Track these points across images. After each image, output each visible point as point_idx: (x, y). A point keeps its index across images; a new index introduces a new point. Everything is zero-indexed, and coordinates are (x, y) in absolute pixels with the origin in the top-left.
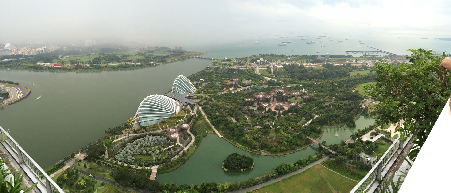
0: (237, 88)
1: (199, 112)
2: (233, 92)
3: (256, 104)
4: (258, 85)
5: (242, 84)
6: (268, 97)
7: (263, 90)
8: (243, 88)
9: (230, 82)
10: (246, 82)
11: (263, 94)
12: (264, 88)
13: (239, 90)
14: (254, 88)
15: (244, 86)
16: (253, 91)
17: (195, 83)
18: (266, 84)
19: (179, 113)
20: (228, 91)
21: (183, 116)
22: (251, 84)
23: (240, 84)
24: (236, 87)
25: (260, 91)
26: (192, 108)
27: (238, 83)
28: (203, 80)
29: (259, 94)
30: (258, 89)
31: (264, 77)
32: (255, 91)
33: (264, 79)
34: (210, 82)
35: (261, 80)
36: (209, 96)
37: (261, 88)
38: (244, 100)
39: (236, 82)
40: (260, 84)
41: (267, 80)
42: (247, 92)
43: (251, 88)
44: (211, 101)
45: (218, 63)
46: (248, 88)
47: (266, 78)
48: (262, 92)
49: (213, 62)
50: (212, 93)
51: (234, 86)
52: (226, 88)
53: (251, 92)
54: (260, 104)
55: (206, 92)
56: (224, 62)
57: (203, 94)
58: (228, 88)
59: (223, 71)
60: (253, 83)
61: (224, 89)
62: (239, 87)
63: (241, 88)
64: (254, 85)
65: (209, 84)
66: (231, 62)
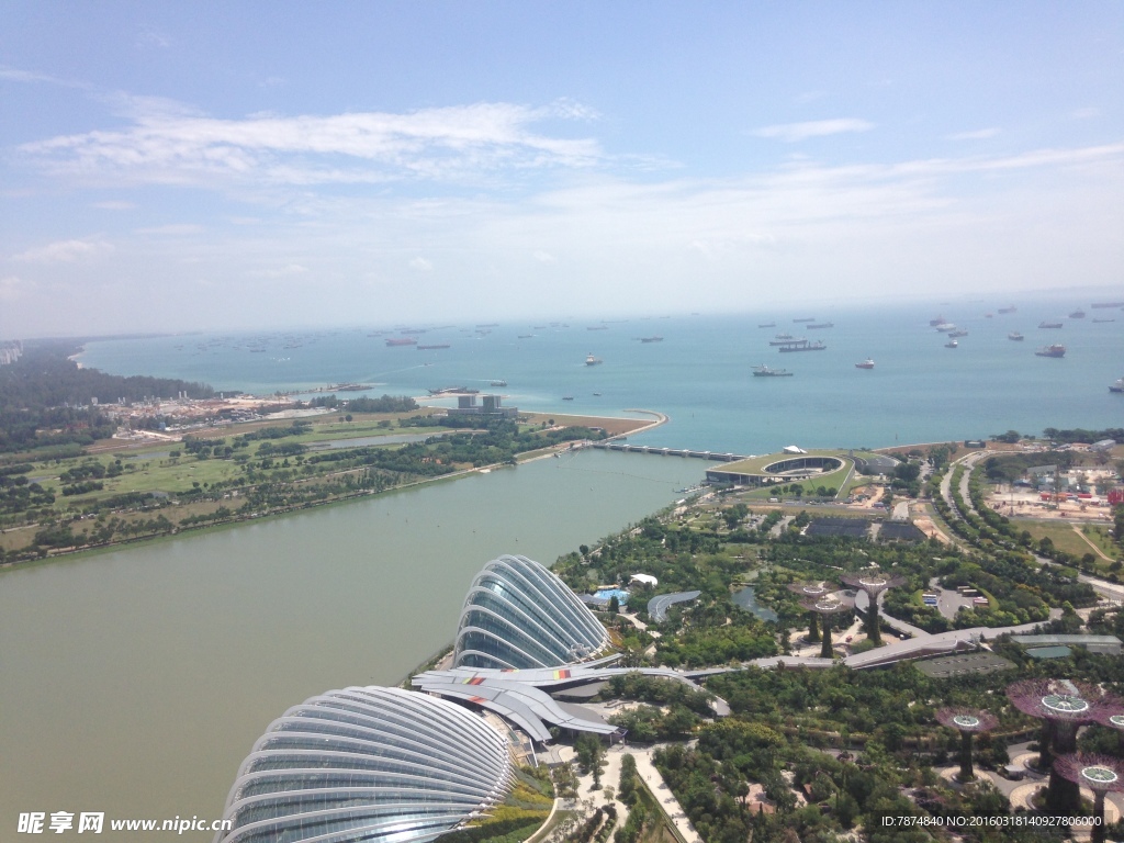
0: (884, 637)
1: (632, 790)
2: (853, 661)
3: (1021, 759)
4: (1037, 632)
5: (922, 612)
8: (922, 640)
9: (833, 600)
10: (950, 603)
11: (1077, 692)
12: (1080, 655)
13: (893, 647)
14: (1004, 646)
15: (936, 626)
16: (1003, 664)
17: (597, 595)
18: (1097, 625)
19: (509, 798)
20: (817, 649)
21: (533, 814)
22: (982, 618)
23: (906, 615)
24: (874, 628)
25: (1054, 671)
26: (590, 762)
27: (885, 605)
28: (654, 581)
29: (1046, 693)
30: (1033, 652)
31: (1083, 579)
32: (1015, 666)
33: (1088, 597)
34: (699, 592)
35: (1061, 597)
36: (697, 679)
37: (1066, 652)
38: (936, 723)
39: (873, 598)
40: (1057, 628)
41: (1106, 601)
42: (957, 667)
43: (985, 646)
44: (710, 713)
45: (744, 480)
46: (961, 645)
47: (1099, 585)
48: (1067, 683)
49: (709, 470)
50: (709, 662)
51: (859, 623)
52: (807, 633)
53: (987, 672)
54: (1057, 768)
55: (675, 657)
56: (784, 474)
57: (657, 666)
58: (822, 633)
59: (782, 527)
60: (1002, 614)
61: (795, 636)
62: (896, 633)
63: (908, 636)
64: (1007, 630)
65: (690, 603)
66: (833, 471)
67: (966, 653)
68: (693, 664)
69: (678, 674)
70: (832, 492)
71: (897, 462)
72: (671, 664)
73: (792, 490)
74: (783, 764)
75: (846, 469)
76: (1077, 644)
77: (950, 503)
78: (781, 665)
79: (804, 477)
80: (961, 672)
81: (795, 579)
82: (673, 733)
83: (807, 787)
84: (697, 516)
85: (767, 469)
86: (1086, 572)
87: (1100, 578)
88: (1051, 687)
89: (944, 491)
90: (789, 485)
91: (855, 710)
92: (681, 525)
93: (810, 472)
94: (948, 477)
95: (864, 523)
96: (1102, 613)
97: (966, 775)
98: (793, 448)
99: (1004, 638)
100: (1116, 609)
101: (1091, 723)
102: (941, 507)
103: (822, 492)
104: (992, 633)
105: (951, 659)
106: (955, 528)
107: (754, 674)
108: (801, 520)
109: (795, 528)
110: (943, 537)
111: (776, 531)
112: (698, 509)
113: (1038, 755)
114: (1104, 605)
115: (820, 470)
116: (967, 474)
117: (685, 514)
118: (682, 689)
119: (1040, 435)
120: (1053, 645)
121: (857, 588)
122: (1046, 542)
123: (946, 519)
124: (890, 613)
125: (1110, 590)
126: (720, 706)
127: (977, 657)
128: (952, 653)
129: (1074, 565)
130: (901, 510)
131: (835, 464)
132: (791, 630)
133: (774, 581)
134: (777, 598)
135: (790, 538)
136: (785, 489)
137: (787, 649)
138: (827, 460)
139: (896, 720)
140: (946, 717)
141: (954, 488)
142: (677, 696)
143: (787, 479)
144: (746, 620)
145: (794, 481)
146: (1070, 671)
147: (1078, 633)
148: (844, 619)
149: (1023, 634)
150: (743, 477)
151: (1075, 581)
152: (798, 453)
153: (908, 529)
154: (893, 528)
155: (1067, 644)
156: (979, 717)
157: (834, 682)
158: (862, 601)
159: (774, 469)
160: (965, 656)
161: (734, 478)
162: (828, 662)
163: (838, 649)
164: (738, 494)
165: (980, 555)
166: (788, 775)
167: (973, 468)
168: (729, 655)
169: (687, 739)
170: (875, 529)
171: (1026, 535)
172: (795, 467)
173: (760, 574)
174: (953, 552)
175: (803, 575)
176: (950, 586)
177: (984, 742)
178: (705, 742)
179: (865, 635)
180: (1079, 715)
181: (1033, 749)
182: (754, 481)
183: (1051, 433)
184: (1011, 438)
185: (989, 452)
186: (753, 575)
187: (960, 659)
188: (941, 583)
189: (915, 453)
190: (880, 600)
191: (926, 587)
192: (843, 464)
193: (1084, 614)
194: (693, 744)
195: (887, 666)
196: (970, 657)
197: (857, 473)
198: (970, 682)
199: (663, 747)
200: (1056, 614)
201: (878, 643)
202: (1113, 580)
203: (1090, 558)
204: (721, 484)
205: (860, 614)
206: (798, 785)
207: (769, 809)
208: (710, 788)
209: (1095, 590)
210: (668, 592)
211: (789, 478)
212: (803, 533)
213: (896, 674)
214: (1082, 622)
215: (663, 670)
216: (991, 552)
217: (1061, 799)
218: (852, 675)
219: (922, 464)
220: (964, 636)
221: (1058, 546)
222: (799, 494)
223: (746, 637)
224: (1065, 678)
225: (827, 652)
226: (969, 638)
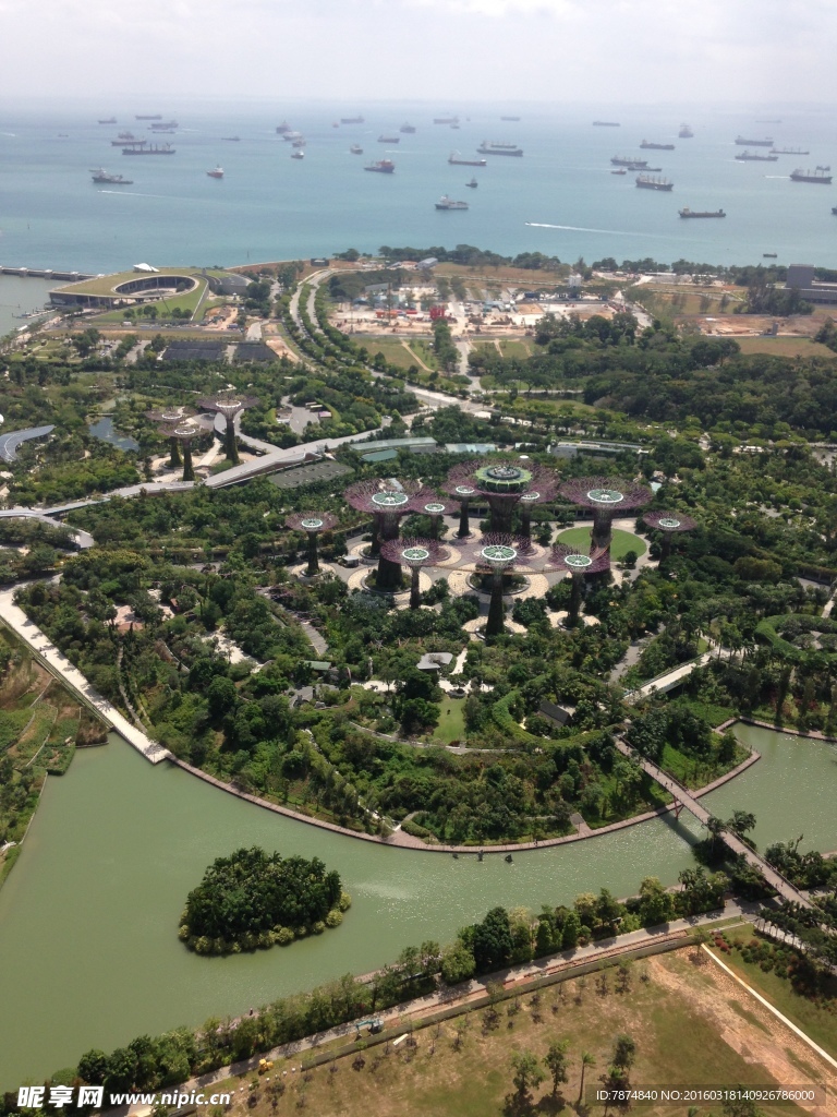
0: (241, 456)
2: (213, 481)
3: (357, 549)
4: (371, 439)
5: (275, 429)
6: (435, 510)
7: (406, 466)
8: (276, 455)
9: (193, 423)
10: (298, 419)
11: (400, 487)
12: (405, 456)
13: (250, 464)
14: (345, 454)
15: (288, 441)
16: (343, 470)
18: (419, 428)
20: (180, 474)
22: (327, 431)
23: (260, 434)
24: (232, 449)
25: (383, 472)
27: (242, 425)
28: (1, 418)
29: (376, 490)
30: (367, 457)
31: (408, 389)
32: (353, 470)
33: (411, 404)
34: (52, 427)
35: (390, 406)
36: (57, 516)
37: (393, 454)
38: (287, 528)
39: (229, 421)
40: (387, 434)
41: (426, 407)
42: (305, 477)
43: (329, 455)
44: (74, 547)
45: (93, 302)
46: (309, 456)
47: (421, 393)
48: (394, 481)
49: (53, 291)
50: (68, 497)
51: (218, 444)
52: (169, 458)
53: (331, 478)
54: (383, 553)
55: (32, 496)
56: (137, 295)
57: (10, 508)
58: (183, 457)
59: (138, 353)
60: (343, 425)
61: (157, 463)
62: (253, 451)
63: (263, 453)
64: (347, 439)
65: (44, 438)
66: (187, 291)
67: (314, 463)
68: (52, 500)
69: (37, 513)
70: (188, 314)
71: (249, 282)
72: (26, 503)
73: (146, 313)
74: (149, 584)
75: (200, 288)
76: (402, 447)
77: (299, 322)
78: (143, 493)
79: (158, 298)
80: (309, 481)
81: (154, 406)
82: (35, 570)
83: (173, 601)
84: (43, 344)
85: (118, 290)
86: (411, 383)
87: (422, 387)
88: (381, 486)
89: (293, 311)
90: (143, 306)
91: (216, 527)
92: (25, 354)
93: (163, 292)
94: (296, 296)
95: (220, 345)
96: (422, 418)
97: (313, 569)
98: (144, 266)
99: (345, 447)
100: (433, 414)
101: (411, 512)
102: (291, 327)
103: (177, 313)
104: (333, 443)
105: (300, 470)
106: (303, 347)
107: (117, 503)
108: (157, 344)
109: (152, 354)
110: (293, 356)
111: (132, 357)
112: (43, 336)
113: (370, 544)
114: (424, 411)
115: (173, 290)
116: (313, 292)
117: (29, 342)
118: (40, 527)
119: (376, 254)
120: (383, 450)
121: (215, 411)
122: (380, 357)
123: (296, 338)
124: (246, 431)
125: (429, 398)
126: (84, 539)
127: (322, 466)
128: (301, 465)
129: (401, 377)
130: (254, 332)
131: (189, 284)
132: (152, 458)
133: (133, 409)
134: (138, 426)
135: (147, 364)
136: (139, 312)
137: (150, 476)
138: (180, 280)
139: (252, 530)
140: (295, 522)
141: (302, 308)
142: (37, 535)
143: (140, 300)
144: (104, 451)
145: (148, 302)
146: (396, 470)
147: (403, 437)
148: (204, 443)
149: (361, 441)
150: (92, 299)
151: (402, 392)
152: (149, 272)
153: (260, 350)
154: (248, 349)
155: (394, 447)
156: (323, 518)
157: (196, 503)
158: (220, 424)
159: (124, 289)
160: (311, 466)
161: (82, 300)
162: (190, 484)
163: (199, 471)
164: (88, 318)
165: (325, 373)
166: (155, 593)
167: (318, 287)
168: (90, 488)
169: (51, 574)
170: (230, 351)
171: (363, 351)
172: (148, 287)
173: (118, 404)
174: (302, 371)
175: (162, 401)
176: (299, 403)
177: (328, 539)
178: (69, 575)
179: (224, 456)
180: (400, 506)
181: (367, 539)
182: (104, 303)
183: (385, 250)
184: (350, 256)
185: (333, 270)
186: (111, 404)
187: (307, 469)
188: (291, 401)
189: (266, 271)
190: (237, 421)
191: (278, 405)
192: (197, 283)
193: (408, 420)
194: (57, 579)
195: (243, 482)
196: (315, 467)
197: (211, 293)
198: (316, 489)
199: (23, 586)
200: (387, 422)
201: (234, 461)
202: (432, 389)
203: (414, 370)
204: (69, 307)
205: (219, 435)
206: (165, 601)
207: (139, 627)
208: (79, 617)
209: (418, 398)
210: (16, 429)
211: (142, 299)
212: (160, 358)
213: (251, 490)
214: (406, 427)
215: (18, 510)
216: (334, 369)
217: (388, 578)
218: (212, 494)
219: (272, 283)
220: (311, 448)
221: (389, 360)
222: (153, 316)
223: (105, 468)
224: (392, 477)
225: (189, 475)
226: (316, 449)
